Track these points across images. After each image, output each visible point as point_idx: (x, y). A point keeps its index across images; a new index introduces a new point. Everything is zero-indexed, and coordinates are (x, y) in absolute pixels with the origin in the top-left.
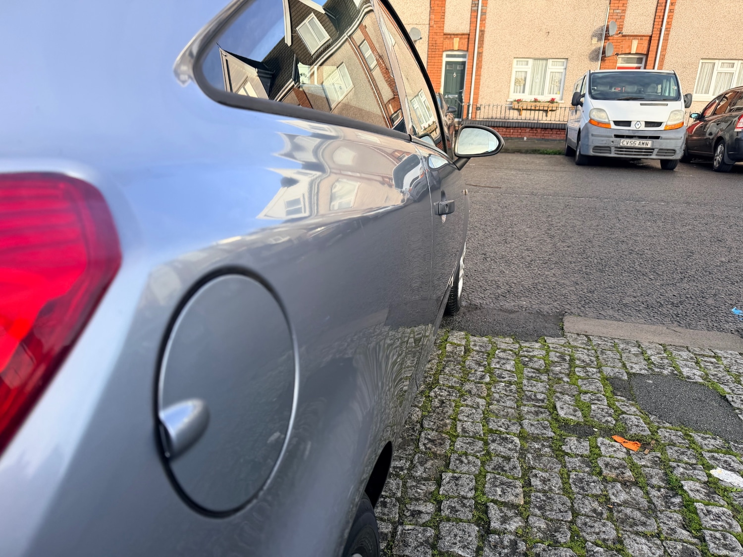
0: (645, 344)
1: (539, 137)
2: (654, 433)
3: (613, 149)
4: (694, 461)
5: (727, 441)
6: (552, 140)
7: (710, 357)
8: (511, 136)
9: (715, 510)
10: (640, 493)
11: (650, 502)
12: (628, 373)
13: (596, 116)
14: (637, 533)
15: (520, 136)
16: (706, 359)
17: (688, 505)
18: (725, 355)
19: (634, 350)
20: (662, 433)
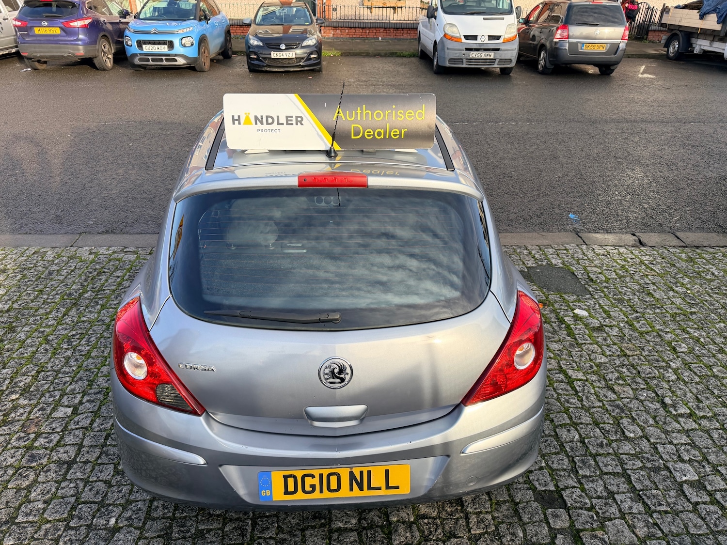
0: (529, 247)
1: (392, 37)
2: (547, 298)
3: (465, 61)
4: (566, 308)
5: (578, 296)
6: (403, 39)
7: (563, 250)
8: (368, 36)
9: (578, 327)
10: (549, 325)
11: (553, 328)
12: (527, 267)
13: (450, 31)
14: (552, 341)
15: (375, 37)
16: (561, 252)
17: (568, 327)
18: (570, 248)
19: (525, 252)
20: (551, 297)
